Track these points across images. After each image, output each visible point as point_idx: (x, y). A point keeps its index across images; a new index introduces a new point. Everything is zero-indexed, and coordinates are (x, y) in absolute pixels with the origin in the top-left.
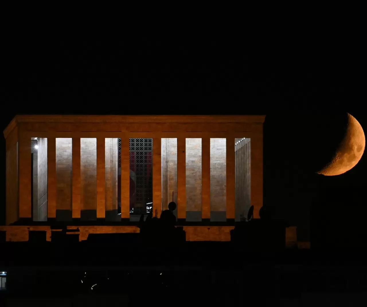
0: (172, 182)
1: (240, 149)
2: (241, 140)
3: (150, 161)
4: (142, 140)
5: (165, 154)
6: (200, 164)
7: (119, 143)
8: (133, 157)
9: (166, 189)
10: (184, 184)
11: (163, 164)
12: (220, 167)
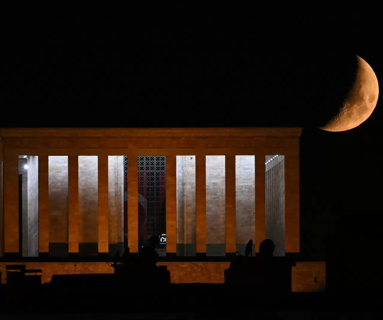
0: (190, 209)
1: (272, 168)
2: (274, 158)
3: (163, 184)
4: (153, 158)
5: (181, 175)
6: (224, 187)
7: (126, 161)
8: (142, 179)
9: (182, 217)
10: (204, 210)
11: (178, 187)
12: (247, 190)
